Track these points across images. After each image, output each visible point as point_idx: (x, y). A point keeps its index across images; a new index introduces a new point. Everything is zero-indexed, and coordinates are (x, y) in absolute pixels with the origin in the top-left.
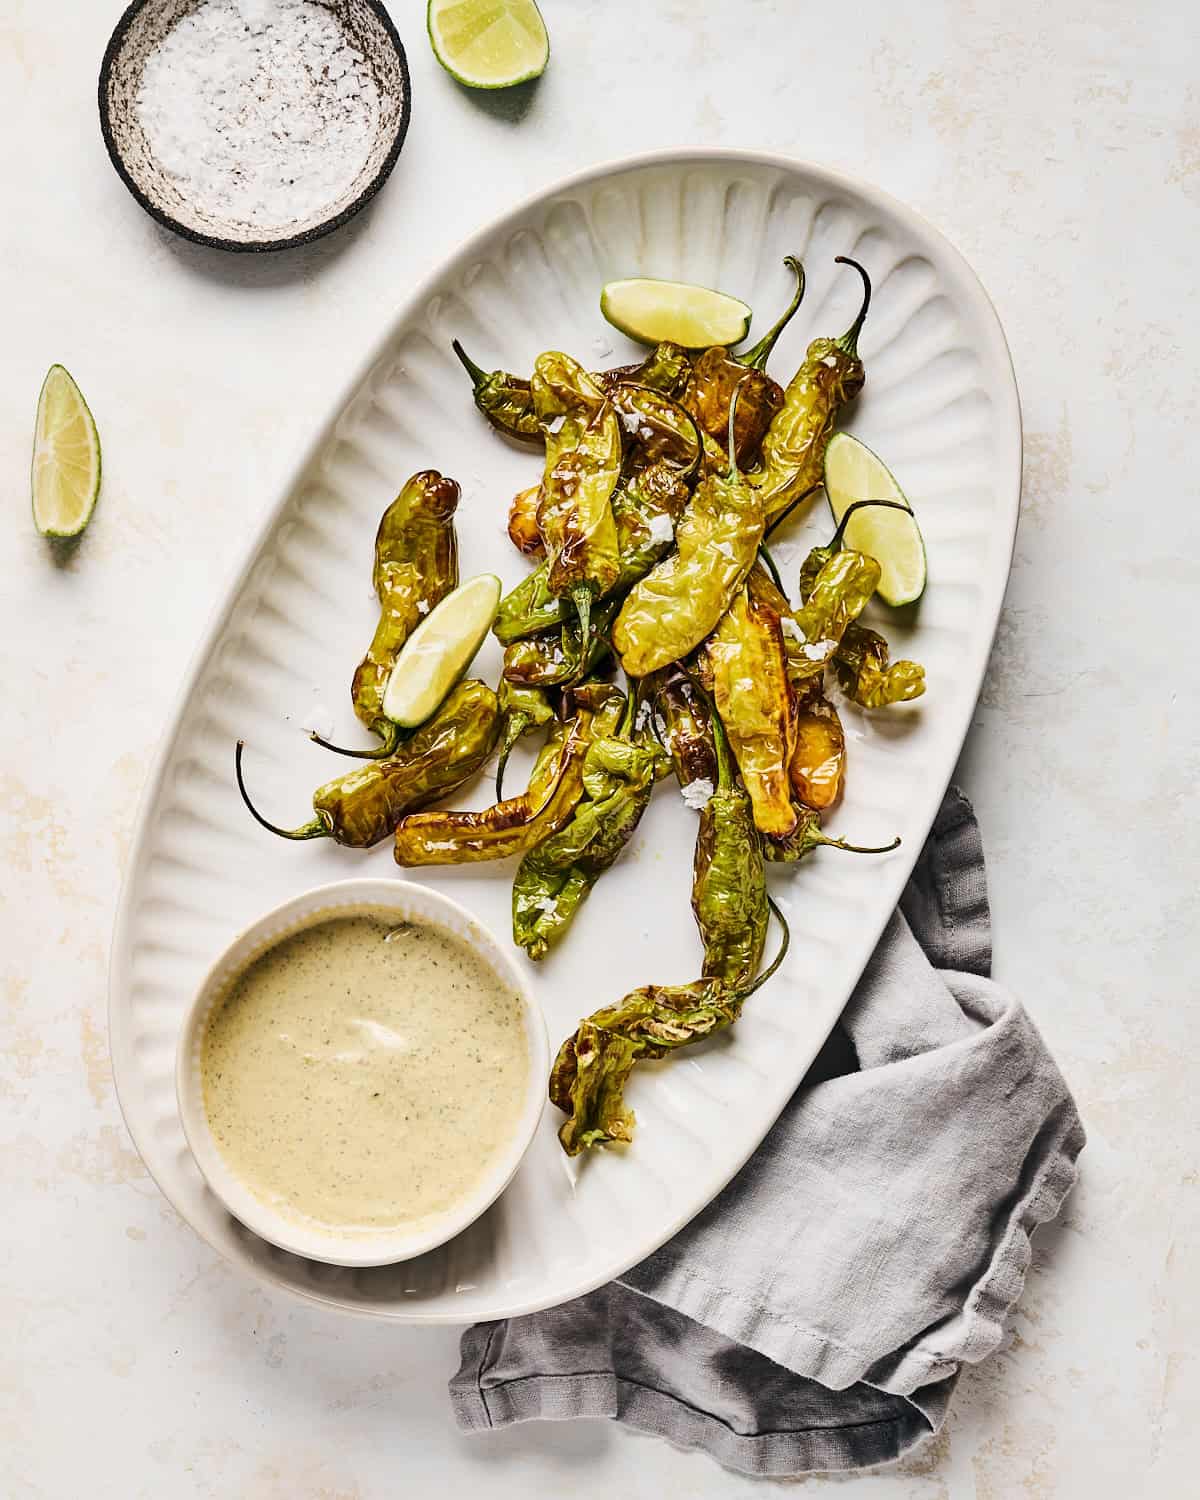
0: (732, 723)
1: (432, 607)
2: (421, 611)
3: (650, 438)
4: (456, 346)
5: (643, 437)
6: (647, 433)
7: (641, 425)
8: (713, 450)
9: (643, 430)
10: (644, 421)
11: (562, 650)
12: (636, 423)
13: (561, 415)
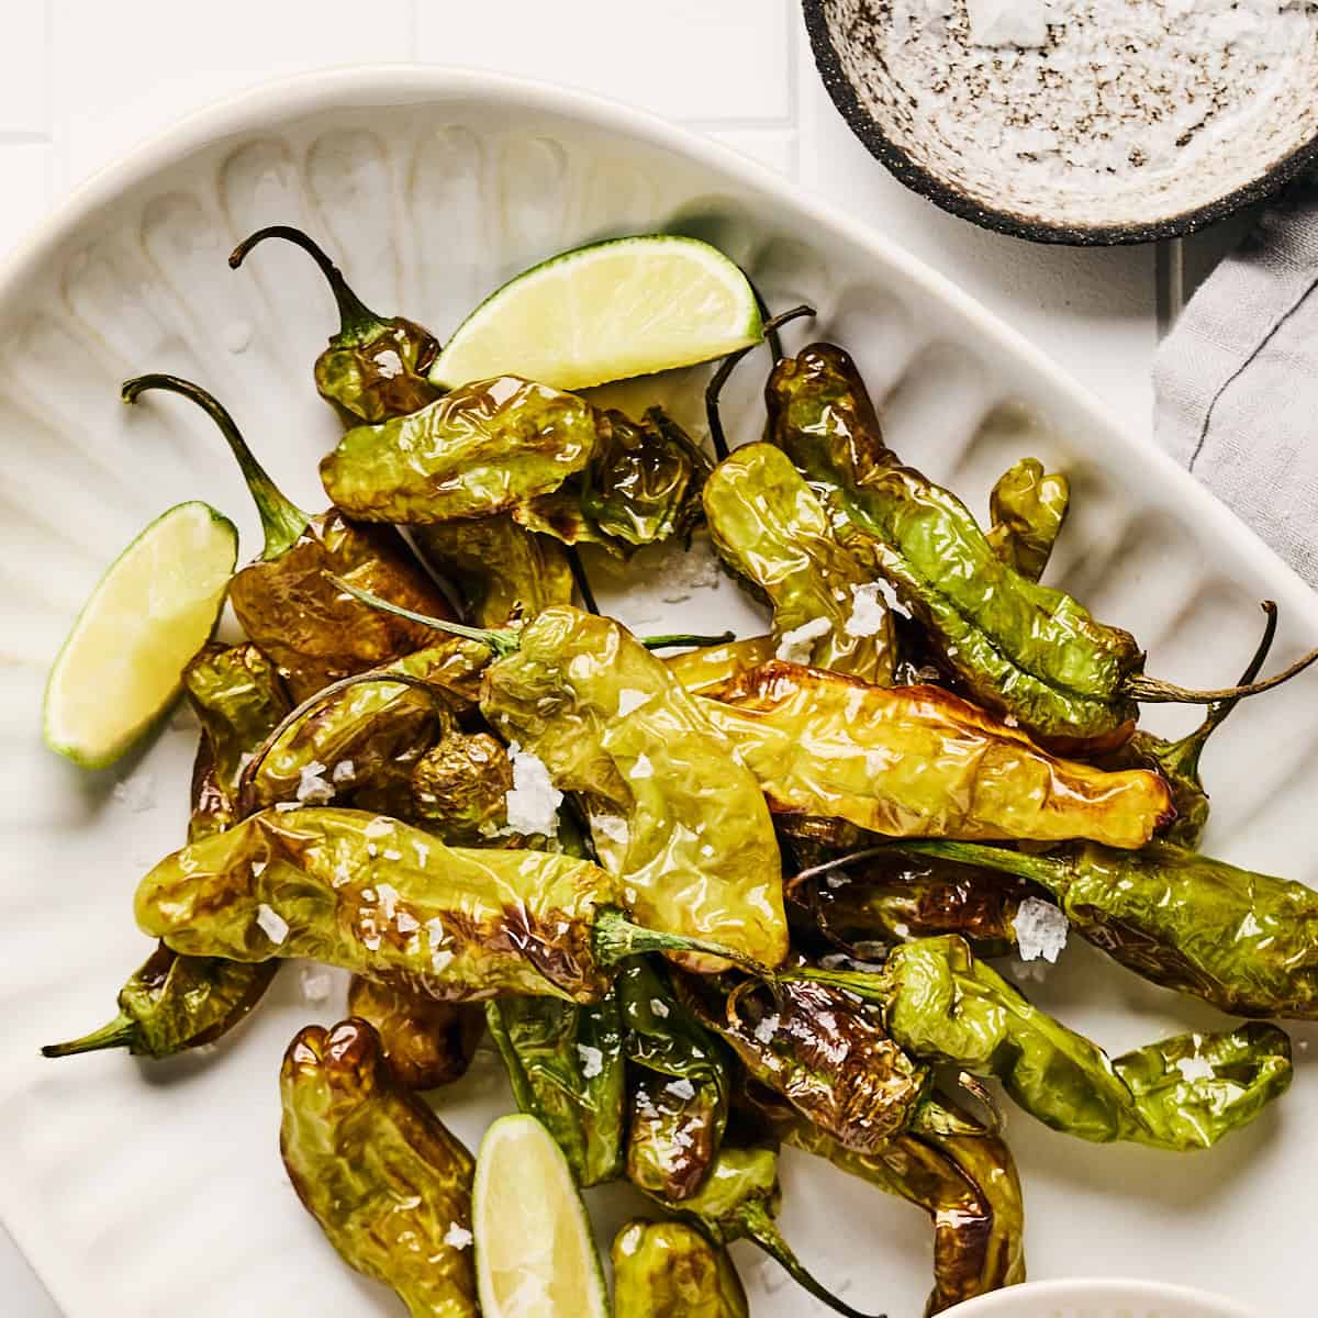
0: (932, 823)
1: (467, 1225)
2: (460, 1248)
3: (356, 769)
4: (50, 1052)
5: (350, 782)
6: (346, 770)
7: (326, 776)
8: (424, 666)
9: (337, 776)
10: (322, 769)
11: (674, 1079)
12: (320, 784)
13: (256, 914)
